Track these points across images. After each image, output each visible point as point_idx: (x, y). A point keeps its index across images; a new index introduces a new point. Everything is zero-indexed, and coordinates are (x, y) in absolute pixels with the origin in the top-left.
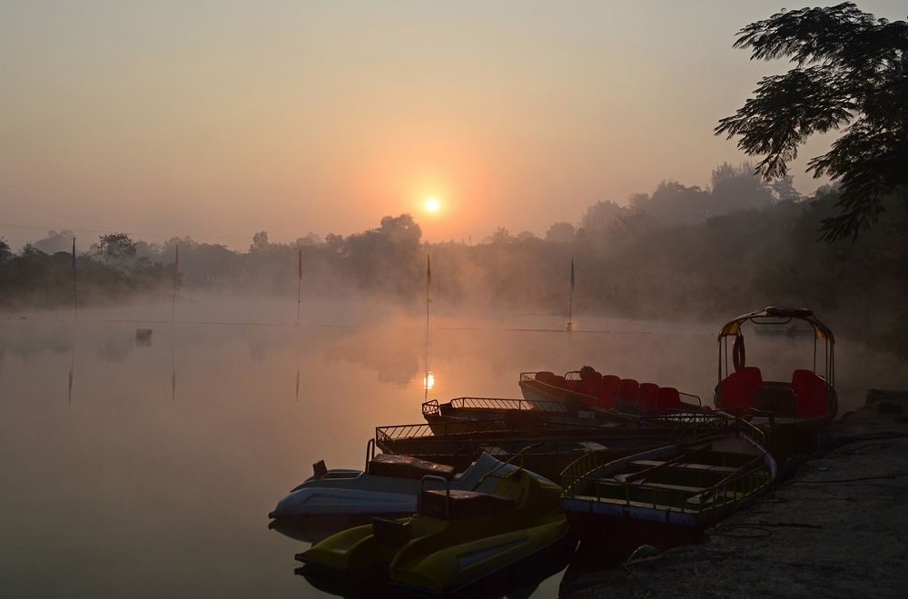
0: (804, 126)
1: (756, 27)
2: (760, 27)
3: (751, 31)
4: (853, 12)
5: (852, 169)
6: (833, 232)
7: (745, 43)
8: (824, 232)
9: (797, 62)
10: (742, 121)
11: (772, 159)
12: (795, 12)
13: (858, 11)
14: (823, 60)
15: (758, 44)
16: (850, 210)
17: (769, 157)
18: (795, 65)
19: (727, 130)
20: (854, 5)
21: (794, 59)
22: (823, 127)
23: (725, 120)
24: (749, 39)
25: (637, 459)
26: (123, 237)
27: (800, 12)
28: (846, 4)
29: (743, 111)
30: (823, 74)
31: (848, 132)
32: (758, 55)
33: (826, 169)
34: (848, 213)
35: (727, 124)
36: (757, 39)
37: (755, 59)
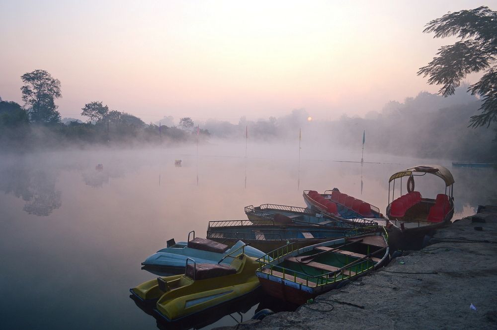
0: (466, 69)
1: (435, 22)
2: (437, 22)
3: (433, 24)
4: (487, 11)
5: (493, 90)
6: (476, 123)
7: (430, 30)
8: (472, 122)
9: (461, 38)
10: (431, 68)
11: (447, 86)
12: (456, 13)
13: (490, 10)
14: (475, 36)
15: (437, 30)
16: (487, 111)
17: (446, 86)
18: (459, 39)
19: (424, 73)
20: (487, 7)
21: (459, 36)
22: (476, 69)
23: (422, 68)
24: (432, 28)
25: (321, 246)
26: (188, 119)
27: (459, 13)
28: (482, 7)
29: (432, 63)
30: (474, 43)
31: (488, 72)
32: (438, 36)
33: (478, 90)
34: (486, 113)
35: (424, 70)
36: (436, 28)
37: (436, 38)
